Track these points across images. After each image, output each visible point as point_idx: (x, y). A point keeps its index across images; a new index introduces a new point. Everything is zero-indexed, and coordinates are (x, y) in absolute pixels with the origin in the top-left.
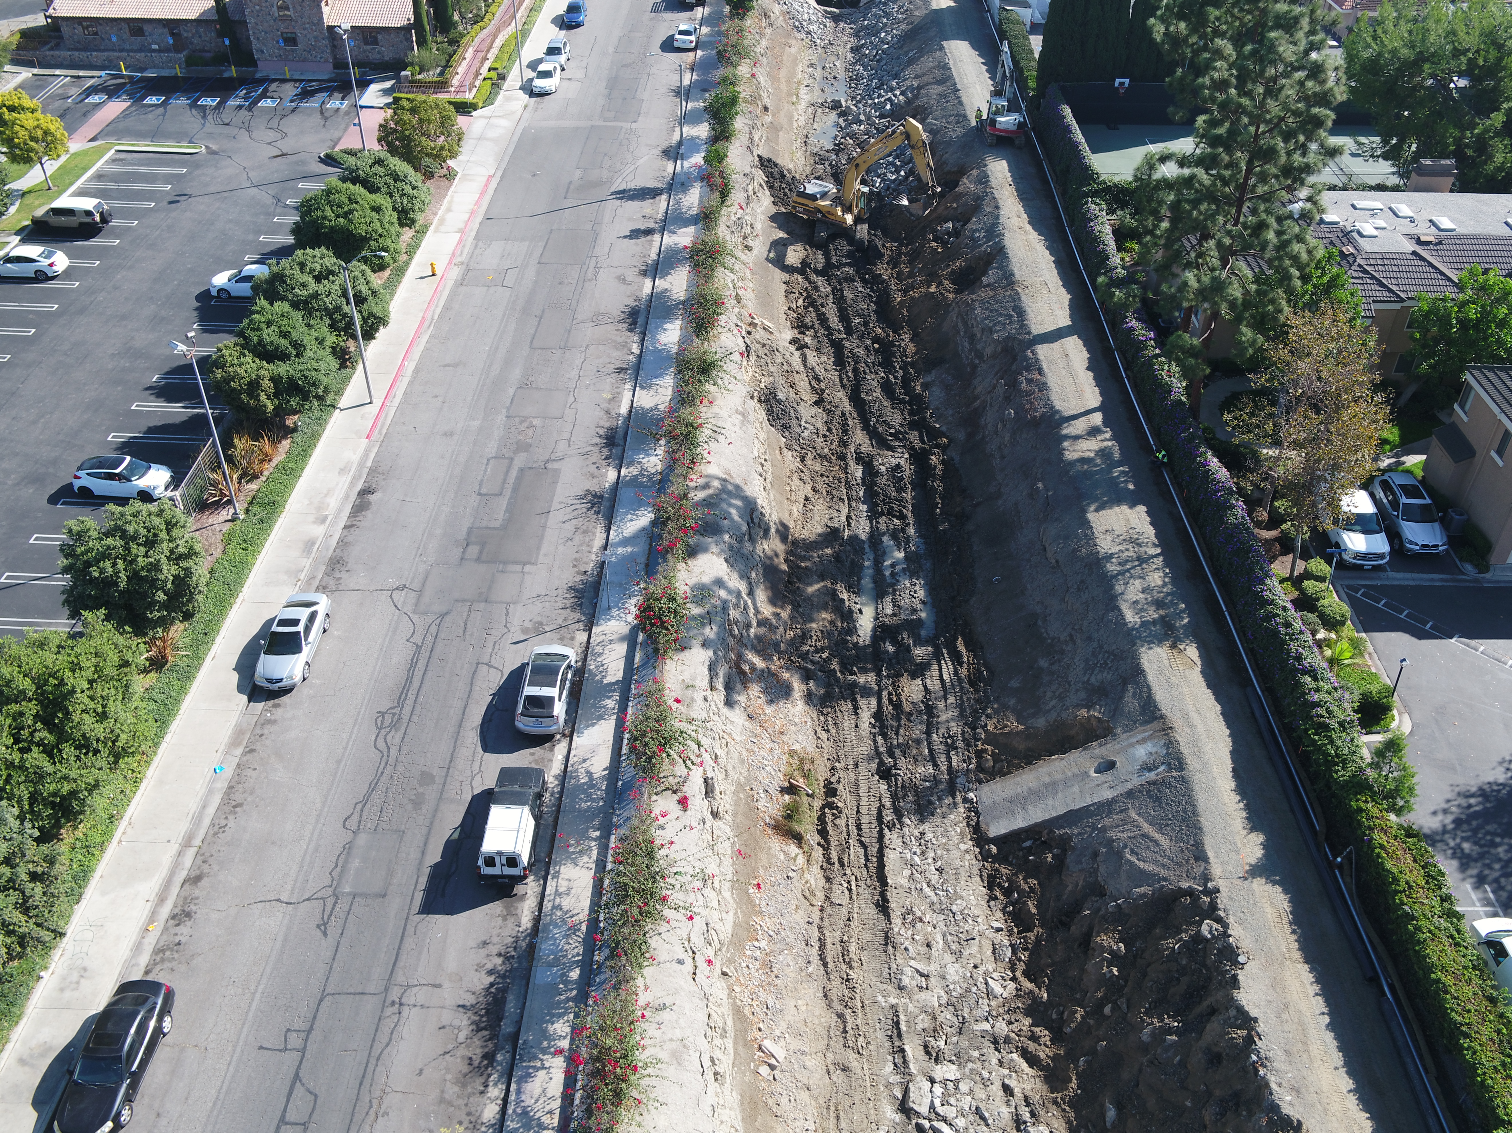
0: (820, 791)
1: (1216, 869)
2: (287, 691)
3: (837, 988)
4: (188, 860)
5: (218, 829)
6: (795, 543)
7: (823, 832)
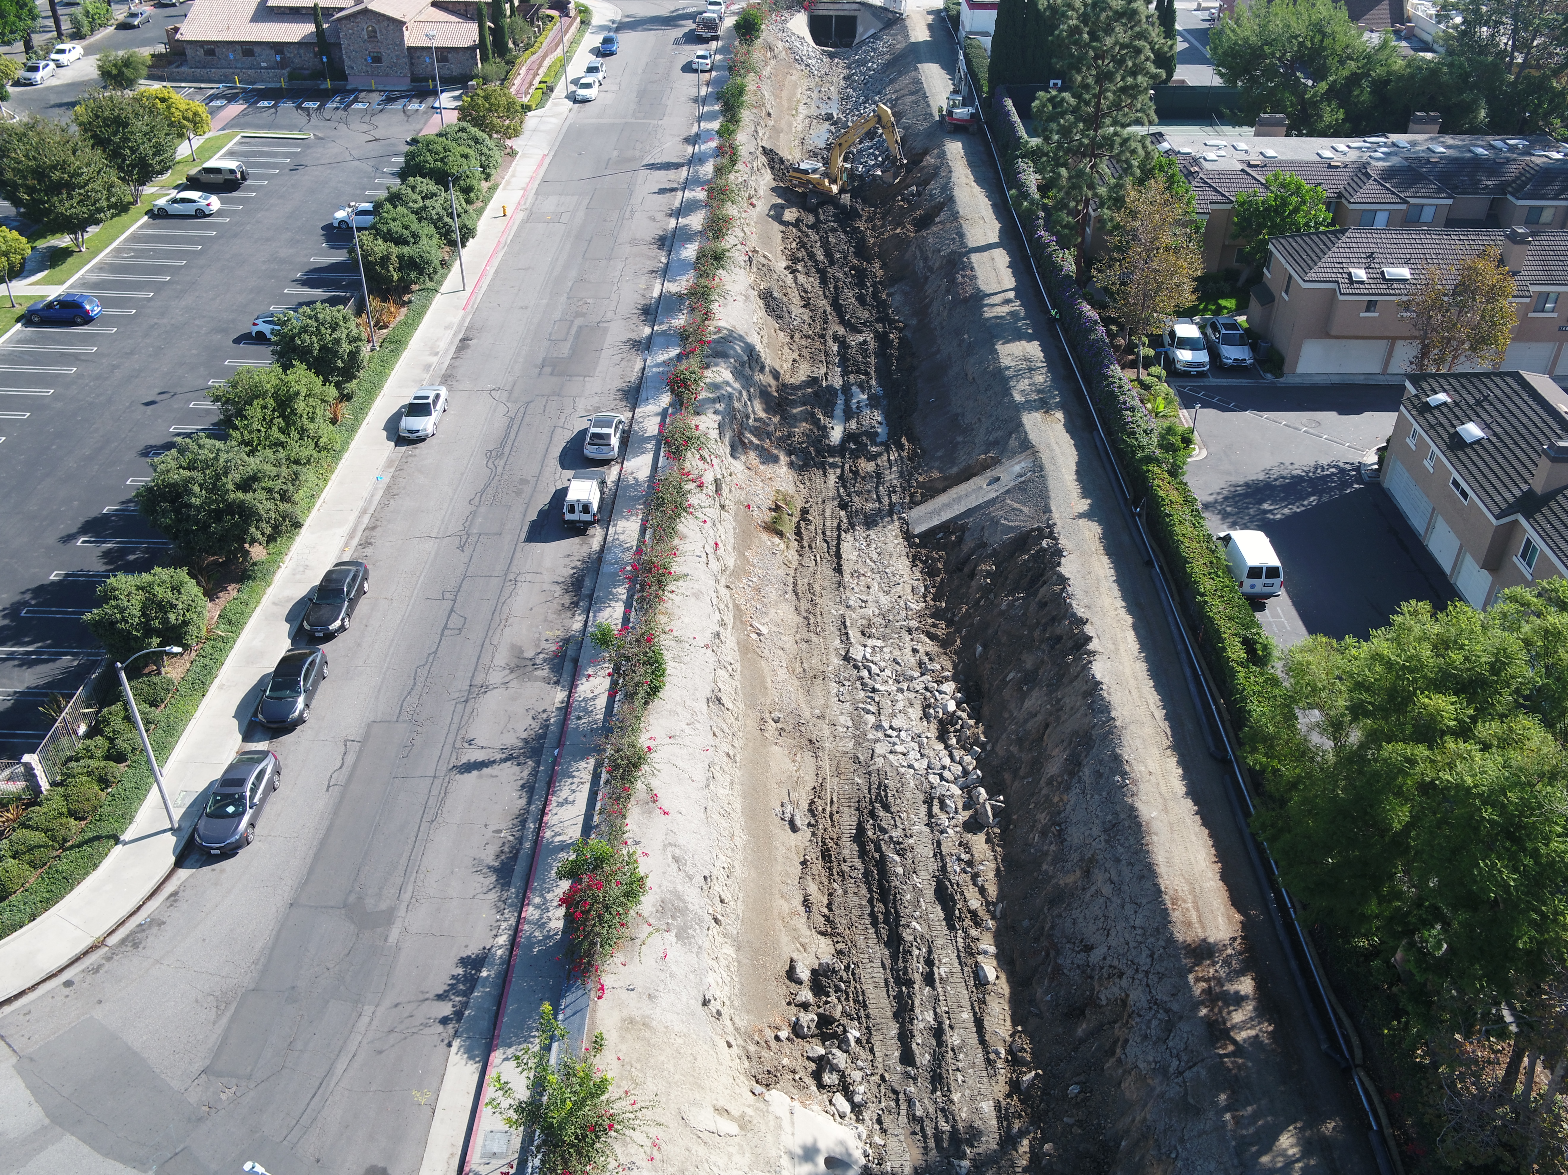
0: (797, 513)
1: (1056, 515)
2: (422, 440)
3: (804, 605)
4: (366, 519)
5: (383, 505)
6: (784, 385)
7: (798, 533)
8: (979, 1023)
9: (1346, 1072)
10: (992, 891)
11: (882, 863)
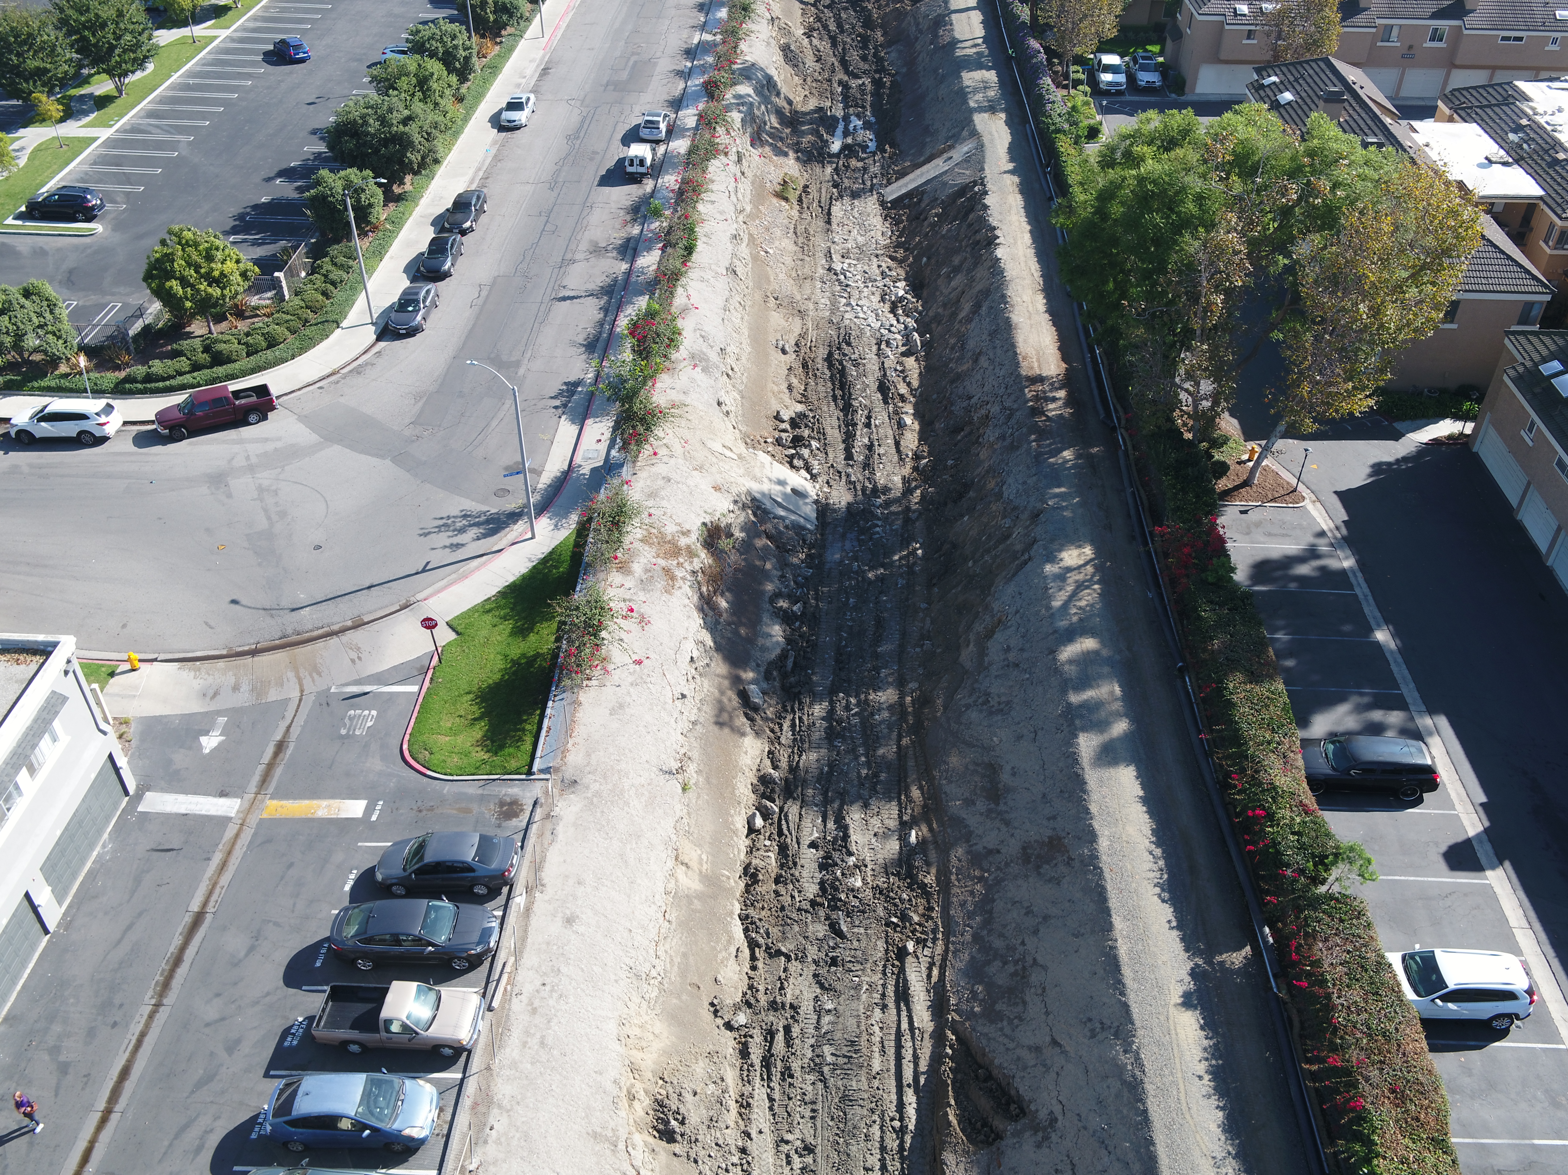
0: (800, 188)
1: (987, 171)
3: (801, 240)
4: (481, 174)
5: (492, 166)
6: (796, 112)
7: (800, 200)
8: (897, 444)
9: (1114, 429)
10: (915, 383)
11: (843, 372)
